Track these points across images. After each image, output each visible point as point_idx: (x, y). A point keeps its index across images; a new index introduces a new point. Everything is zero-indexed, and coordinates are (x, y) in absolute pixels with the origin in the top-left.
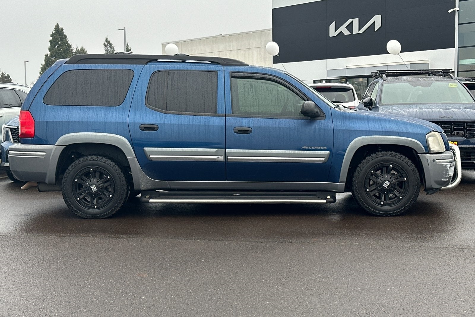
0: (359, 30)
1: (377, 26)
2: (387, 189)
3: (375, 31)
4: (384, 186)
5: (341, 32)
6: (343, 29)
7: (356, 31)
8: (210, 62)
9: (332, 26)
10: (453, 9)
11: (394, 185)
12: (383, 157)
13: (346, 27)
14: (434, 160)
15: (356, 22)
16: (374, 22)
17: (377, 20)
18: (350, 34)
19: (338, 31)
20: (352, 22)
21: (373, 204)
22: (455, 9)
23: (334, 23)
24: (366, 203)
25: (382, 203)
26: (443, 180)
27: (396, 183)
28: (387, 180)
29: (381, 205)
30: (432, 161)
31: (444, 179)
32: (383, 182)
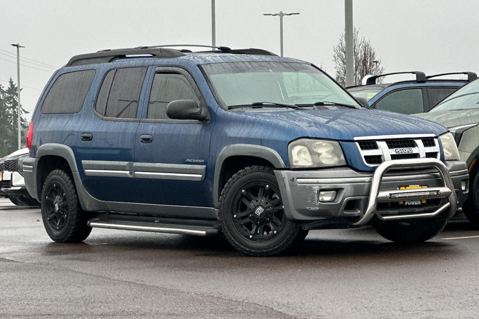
2: (260, 218)
4: (256, 213)
8: (152, 55)
11: (270, 213)
12: (253, 174)
14: (293, 179)
21: (240, 237)
24: (231, 234)
25: (251, 236)
26: (309, 209)
27: (274, 212)
28: (260, 206)
29: (249, 238)
30: (291, 180)
31: (311, 208)
32: (256, 207)
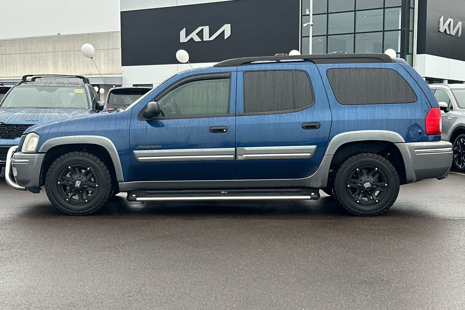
0: (210, 37)
1: (227, 34)
3: (225, 38)
5: (192, 38)
6: (194, 35)
7: (206, 38)
9: (183, 33)
10: (308, 23)
13: (197, 34)
15: (206, 29)
16: (224, 31)
17: (227, 29)
18: (201, 40)
19: (189, 38)
20: (203, 29)
22: (309, 23)
23: (185, 29)
